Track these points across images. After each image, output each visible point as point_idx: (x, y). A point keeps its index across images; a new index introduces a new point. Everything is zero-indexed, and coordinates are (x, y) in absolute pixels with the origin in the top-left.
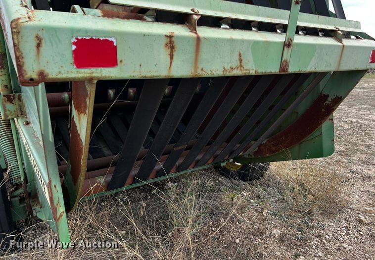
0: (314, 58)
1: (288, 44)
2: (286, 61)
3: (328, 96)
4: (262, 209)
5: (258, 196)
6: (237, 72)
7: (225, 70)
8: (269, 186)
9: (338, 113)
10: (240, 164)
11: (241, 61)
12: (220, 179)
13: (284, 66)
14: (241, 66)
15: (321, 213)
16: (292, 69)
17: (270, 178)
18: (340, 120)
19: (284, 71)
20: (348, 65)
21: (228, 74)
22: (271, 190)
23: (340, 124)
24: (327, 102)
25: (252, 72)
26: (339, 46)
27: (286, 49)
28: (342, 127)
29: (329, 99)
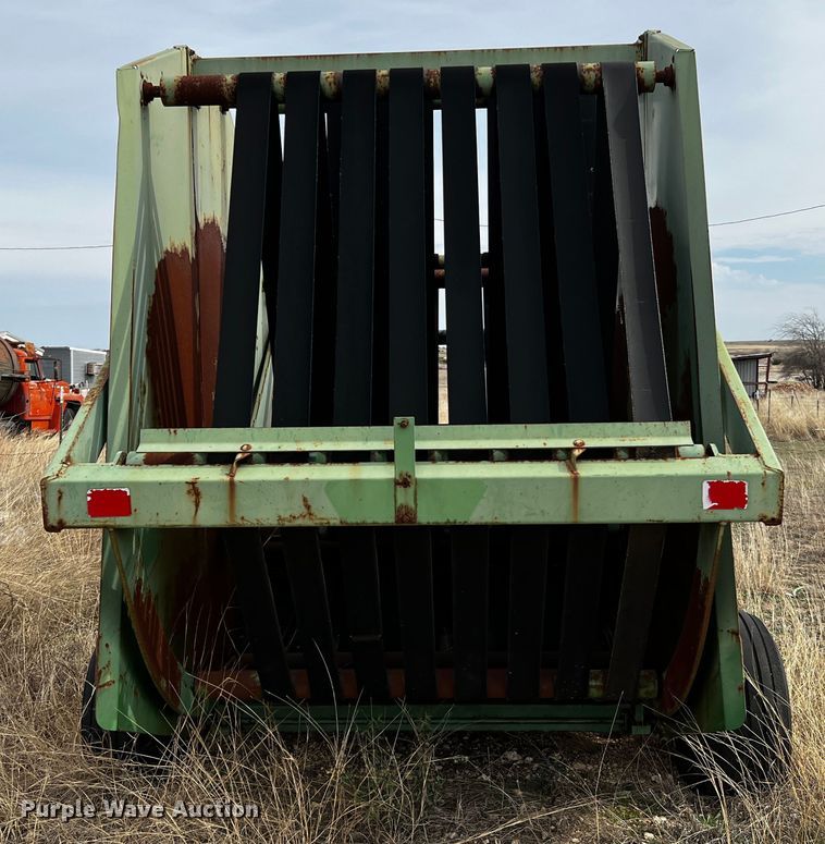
1: (404, 481)
2: (405, 505)
6: (299, 522)
7: (280, 518)
11: (308, 507)
13: (404, 513)
14: (311, 515)
16: (427, 519)
19: (404, 521)
21: (287, 524)
27: (401, 489)
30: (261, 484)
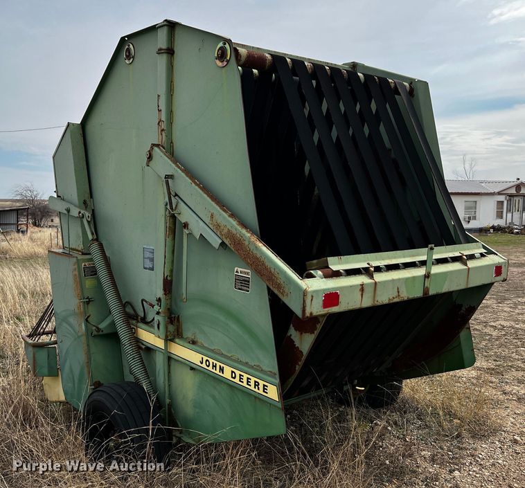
0: (446, 282)
1: (427, 276)
2: (427, 288)
3: (461, 305)
4: (404, 435)
5: (396, 423)
6: (396, 300)
7: (389, 299)
8: (405, 412)
9: (481, 314)
10: (363, 389)
11: (398, 292)
12: (341, 409)
13: (426, 291)
14: (399, 296)
15: (471, 437)
16: (431, 292)
17: (405, 402)
18: (486, 324)
19: (426, 294)
20: (476, 282)
21: (391, 302)
22: (409, 416)
23: (486, 330)
24: (462, 312)
25: (406, 299)
26: (465, 269)
27: (426, 279)
28: (489, 335)
29: (464, 309)
30: (385, 282)
